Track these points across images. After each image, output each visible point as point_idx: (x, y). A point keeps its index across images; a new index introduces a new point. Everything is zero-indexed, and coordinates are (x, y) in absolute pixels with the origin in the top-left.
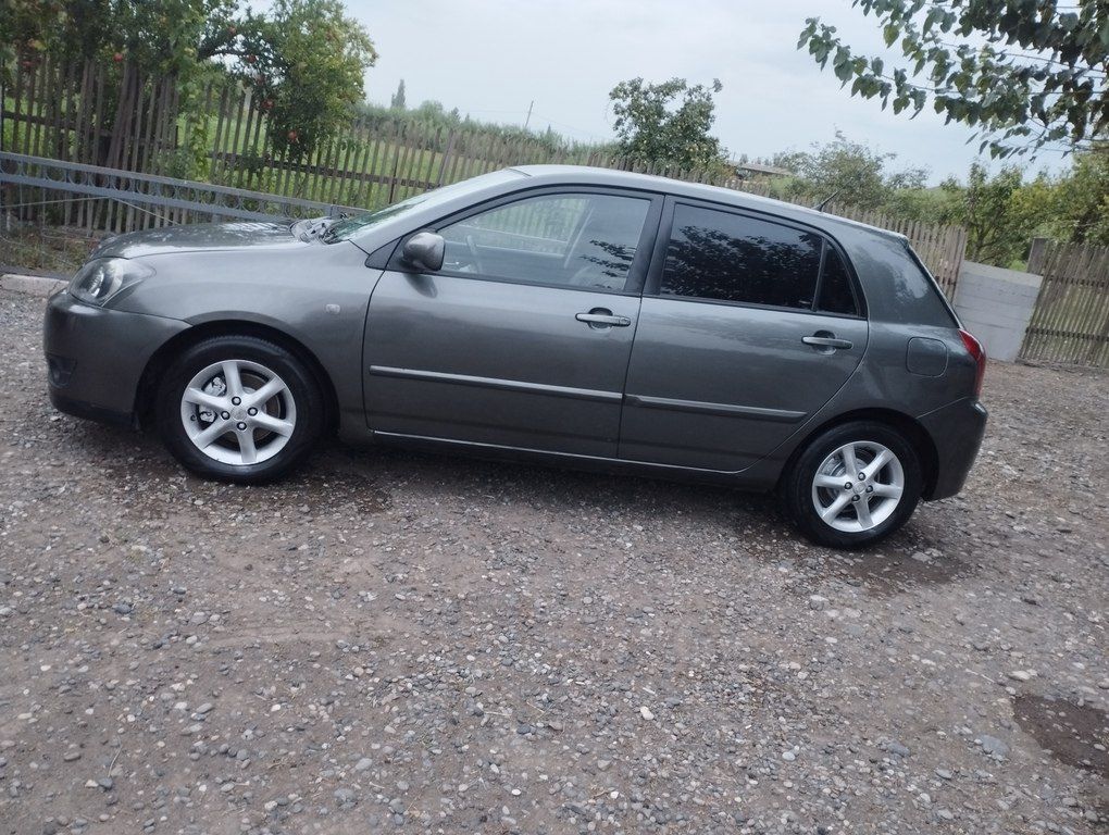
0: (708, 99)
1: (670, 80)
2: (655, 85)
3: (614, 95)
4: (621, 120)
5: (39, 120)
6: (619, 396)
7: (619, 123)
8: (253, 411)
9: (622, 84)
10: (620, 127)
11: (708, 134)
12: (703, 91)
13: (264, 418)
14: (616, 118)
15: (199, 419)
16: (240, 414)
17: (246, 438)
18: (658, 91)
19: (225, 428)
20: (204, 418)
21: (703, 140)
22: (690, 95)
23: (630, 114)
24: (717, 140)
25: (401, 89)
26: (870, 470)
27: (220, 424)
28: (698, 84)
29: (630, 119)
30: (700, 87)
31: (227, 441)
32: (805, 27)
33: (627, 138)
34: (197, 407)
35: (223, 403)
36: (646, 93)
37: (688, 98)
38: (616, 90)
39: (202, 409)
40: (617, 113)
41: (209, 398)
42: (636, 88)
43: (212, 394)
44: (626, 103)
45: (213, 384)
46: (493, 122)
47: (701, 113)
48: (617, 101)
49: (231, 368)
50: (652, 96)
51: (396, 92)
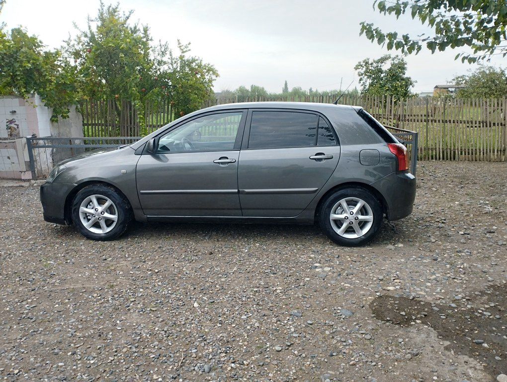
0: (402, 60)
1: (383, 56)
2: (376, 59)
3: (356, 68)
4: (361, 78)
5: (103, 125)
6: (237, 190)
7: (361, 80)
8: (103, 213)
9: (360, 63)
10: (362, 82)
11: (405, 76)
12: (399, 57)
13: (107, 215)
14: (359, 78)
15: (87, 218)
16: (98, 215)
17: (103, 223)
18: (377, 62)
19: (94, 220)
20: (89, 217)
21: (403, 79)
22: (393, 60)
23: (365, 75)
24: (410, 78)
25: (286, 84)
26: (356, 209)
27: (93, 219)
28: (396, 55)
29: (366, 77)
30: (397, 56)
31: (97, 225)
32: (361, 27)
33: (366, 86)
34: (86, 214)
35: (92, 211)
36: (372, 64)
37: (393, 62)
38: (357, 66)
39: (88, 215)
40: (359, 76)
41: (89, 210)
42: (367, 63)
43: (90, 209)
44: (363, 70)
45: (90, 205)
46: (325, 91)
47: (399, 68)
48: (358, 70)
49: (93, 198)
50: (375, 65)
51: (284, 86)
